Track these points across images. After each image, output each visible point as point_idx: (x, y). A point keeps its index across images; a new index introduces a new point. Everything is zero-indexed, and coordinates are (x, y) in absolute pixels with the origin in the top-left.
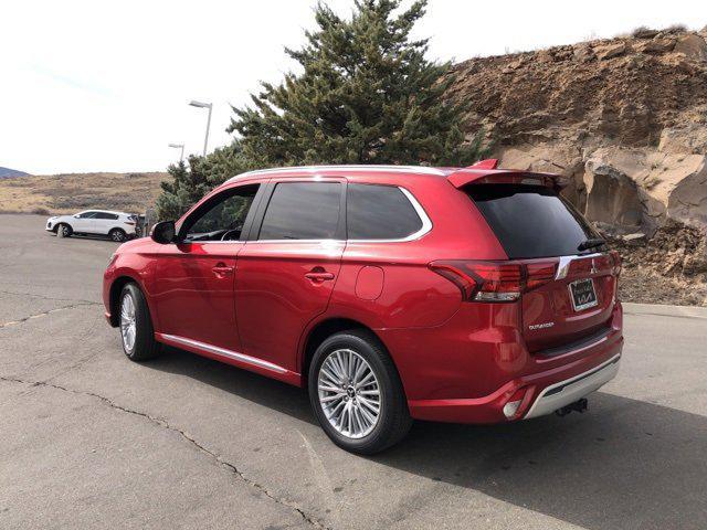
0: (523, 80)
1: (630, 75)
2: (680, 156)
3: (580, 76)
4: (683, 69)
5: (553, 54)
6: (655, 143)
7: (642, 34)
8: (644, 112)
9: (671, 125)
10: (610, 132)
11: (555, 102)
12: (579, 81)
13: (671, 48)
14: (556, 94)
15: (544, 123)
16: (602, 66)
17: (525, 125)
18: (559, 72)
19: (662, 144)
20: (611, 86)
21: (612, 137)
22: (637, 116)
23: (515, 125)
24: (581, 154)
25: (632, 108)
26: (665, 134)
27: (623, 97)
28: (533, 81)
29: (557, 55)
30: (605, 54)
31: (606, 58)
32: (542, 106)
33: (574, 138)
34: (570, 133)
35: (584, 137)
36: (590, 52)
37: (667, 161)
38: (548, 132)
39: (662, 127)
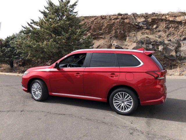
0: (96, 23)
1: (119, 24)
2: (131, 43)
3: (109, 23)
4: (129, 23)
5: (102, 17)
6: (125, 40)
7: (120, 15)
8: (123, 33)
9: (129, 36)
10: (116, 37)
11: (104, 29)
12: (109, 24)
13: (126, 18)
14: (104, 27)
15: (102, 34)
16: (113, 21)
17: (97, 34)
18: (104, 22)
19: (127, 40)
20: (115, 26)
21: (117, 38)
22: (122, 34)
23: (95, 34)
24: (111, 42)
25: (120, 32)
26: (128, 38)
27: (118, 29)
28: (98, 24)
29: (103, 18)
30: (113, 18)
31: (113, 19)
32: (101, 30)
33: (109, 38)
34: (108, 37)
35: (111, 38)
36: (110, 18)
37: (129, 44)
38: (103, 37)
39: (127, 36)
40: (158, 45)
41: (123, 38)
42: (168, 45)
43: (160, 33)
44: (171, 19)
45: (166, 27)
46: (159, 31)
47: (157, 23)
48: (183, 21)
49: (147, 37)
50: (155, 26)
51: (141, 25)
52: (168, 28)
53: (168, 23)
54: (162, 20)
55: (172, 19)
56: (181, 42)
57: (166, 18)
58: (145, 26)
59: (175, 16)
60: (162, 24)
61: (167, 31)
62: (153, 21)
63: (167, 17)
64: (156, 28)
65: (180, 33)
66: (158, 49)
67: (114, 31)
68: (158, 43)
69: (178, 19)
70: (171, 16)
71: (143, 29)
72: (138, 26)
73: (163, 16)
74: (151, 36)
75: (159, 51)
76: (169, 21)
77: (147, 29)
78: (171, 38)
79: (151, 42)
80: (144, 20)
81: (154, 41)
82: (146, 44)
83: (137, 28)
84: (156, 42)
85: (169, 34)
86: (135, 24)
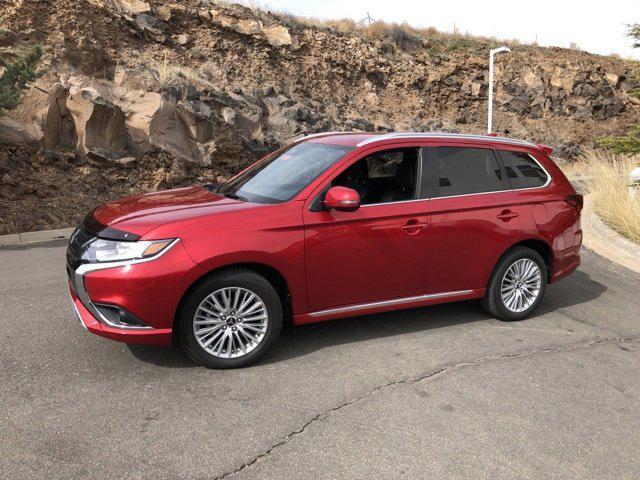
1: (74, 7)
2: (141, 92)
4: (105, 12)
6: (110, 77)
8: (99, 47)
9: (122, 63)
10: (73, 60)
15: (10, 40)
19: (118, 79)
20: (60, 13)
21: (75, 65)
22: (94, 51)
24: (58, 80)
25: (86, 41)
26: (120, 74)
27: (74, 28)
35: (54, 62)
37: (130, 95)
39: (115, 64)
40: (220, 106)
41: (100, 67)
42: (241, 108)
43: (204, 66)
44: (226, 22)
45: (215, 46)
46: (202, 59)
47: (185, 29)
48: (257, 37)
49: (180, 75)
50: (183, 39)
51: (143, 25)
52: (223, 52)
53: (218, 34)
54: (200, 20)
55: (228, 25)
56: (265, 100)
57: (211, 15)
58: (160, 32)
59: (234, 16)
60: (201, 34)
61: (221, 60)
62: (172, 19)
63: (214, 12)
64: (190, 44)
65: (255, 71)
66: (221, 117)
67: (61, 36)
68: (220, 101)
69: (246, 27)
70: (223, 14)
71: (153, 41)
72: (134, 28)
73: (199, 6)
74: (188, 72)
75: (228, 125)
76: (220, 27)
77: (168, 44)
78: (237, 84)
79: (199, 94)
80: (149, 9)
81: (206, 92)
82: (189, 98)
83: (131, 35)
84: (212, 95)
85: (230, 73)
86: (123, 18)
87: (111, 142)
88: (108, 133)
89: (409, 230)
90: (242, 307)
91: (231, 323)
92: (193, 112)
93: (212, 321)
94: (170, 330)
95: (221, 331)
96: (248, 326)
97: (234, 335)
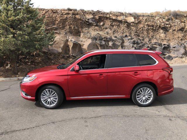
0: (48, 17)
1: (72, 19)
2: (86, 39)
4: (80, 19)
5: (53, 11)
8: (77, 28)
9: (83, 32)
10: (71, 32)
11: (57, 24)
12: (62, 19)
13: (77, 14)
14: (57, 22)
15: (56, 29)
16: (65, 16)
17: (52, 29)
18: (56, 16)
19: (81, 36)
20: (69, 21)
21: (71, 34)
22: (76, 29)
23: (49, 29)
24: (66, 38)
25: (74, 27)
26: (82, 34)
27: (72, 24)
28: (51, 17)
30: (65, 13)
31: (65, 14)
32: (54, 25)
33: (64, 33)
34: (63, 32)
35: (66, 33)
36: (61, 12)
37: (84, 40)
38: (58, 32)
39: (81, 32)
40: (109, 41)
41: (77, 33)
42: (115, 41)
43: (107, 30)
44: (114, 18)
45: (110, 25)
46: (106, 28)
47: (103, 21)
48: (123, 21)
49: (98, 34)
50: (102, 24)
51: (90, 21)
52: (113, 26)
53: (112, 21)
54: (107, 18)
55: (115, 18)
56: (124, 39)
57: (110, 16)
58: (95, 23)
59: (117, 16)
60: (107, 22)
61: (112, 28)
62: (99, 19)
63: (111, 15)
64: (103, 25)
65: (122, 31)
66: (109, 44)
67: (68, 27)
69: (120, 18)
70: (113, 16)
71: (93, 25)
72: (88, 22)
73: (107, 14)
74: (101, 33)
75: (110, 46)
76: (112, 19)
77: (97, 26)
78: (115, 35)
79: (103, 38)
80: (93, 17)
81: (105, 38)
82: (99, 40)
83: (87, 24)
84: (106, 38)
85: (114, 32)
86: (85, 20)
87: (78, 52)
88: (77, 50)
89: (100, 77)
90: (52, 94)
91: (50, 98)
92: (99, 43)
93: (45, 97)
94: (34, 98)
95: (47, 100)
96: (53, 99)
97: (50, 101)
